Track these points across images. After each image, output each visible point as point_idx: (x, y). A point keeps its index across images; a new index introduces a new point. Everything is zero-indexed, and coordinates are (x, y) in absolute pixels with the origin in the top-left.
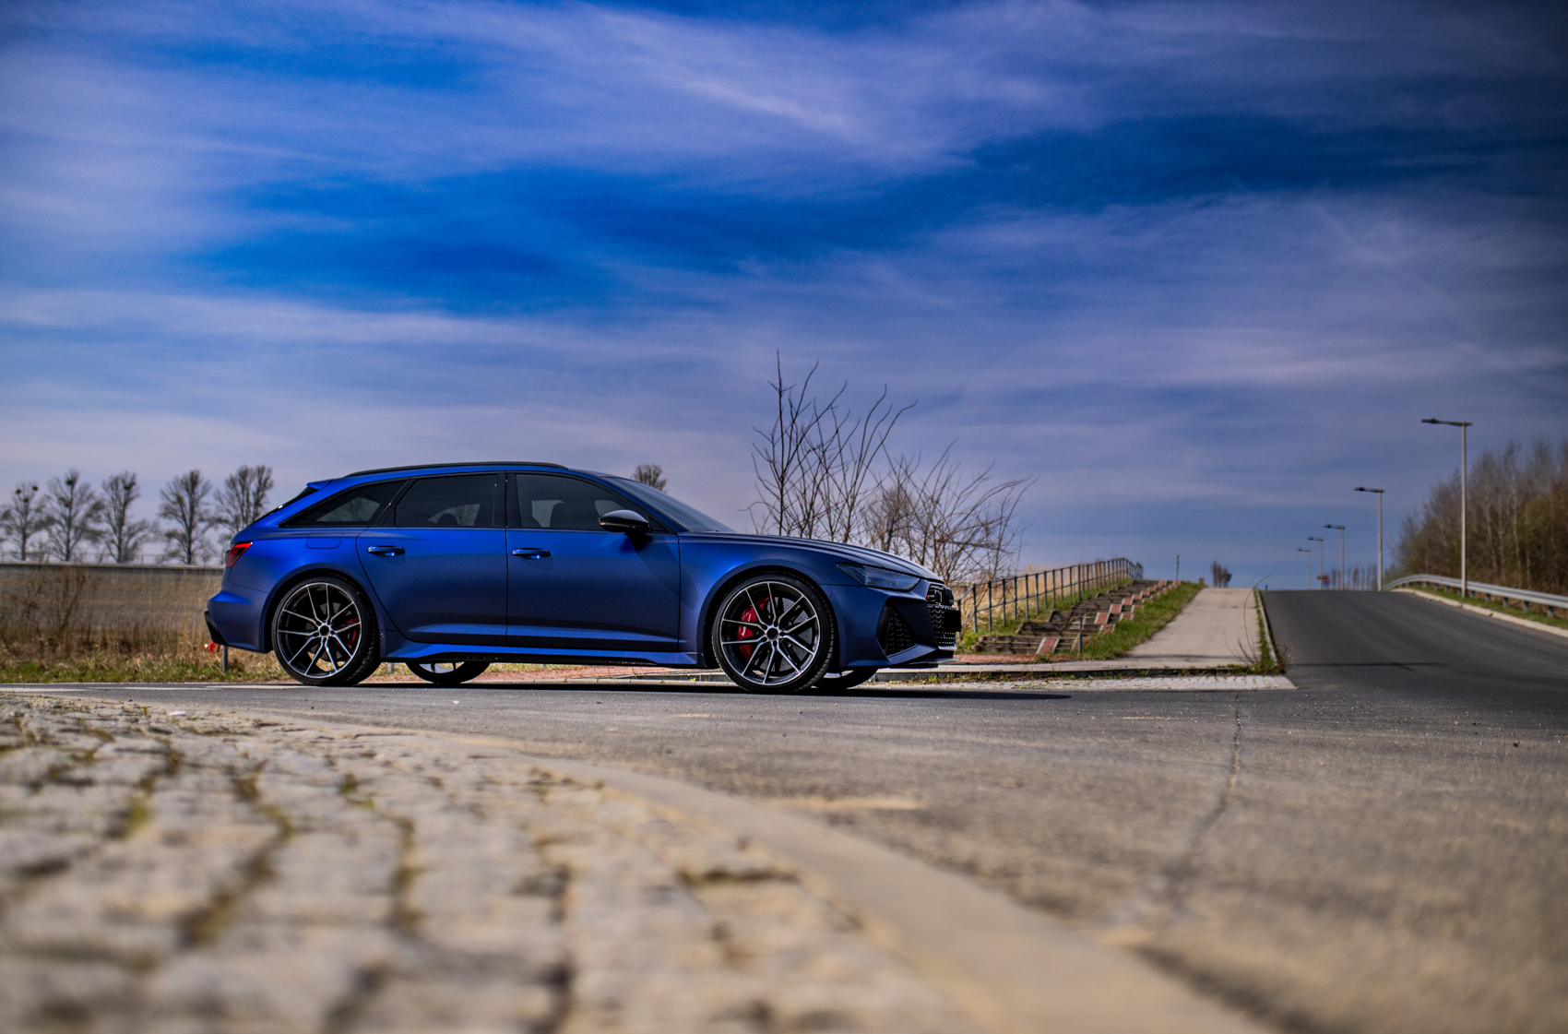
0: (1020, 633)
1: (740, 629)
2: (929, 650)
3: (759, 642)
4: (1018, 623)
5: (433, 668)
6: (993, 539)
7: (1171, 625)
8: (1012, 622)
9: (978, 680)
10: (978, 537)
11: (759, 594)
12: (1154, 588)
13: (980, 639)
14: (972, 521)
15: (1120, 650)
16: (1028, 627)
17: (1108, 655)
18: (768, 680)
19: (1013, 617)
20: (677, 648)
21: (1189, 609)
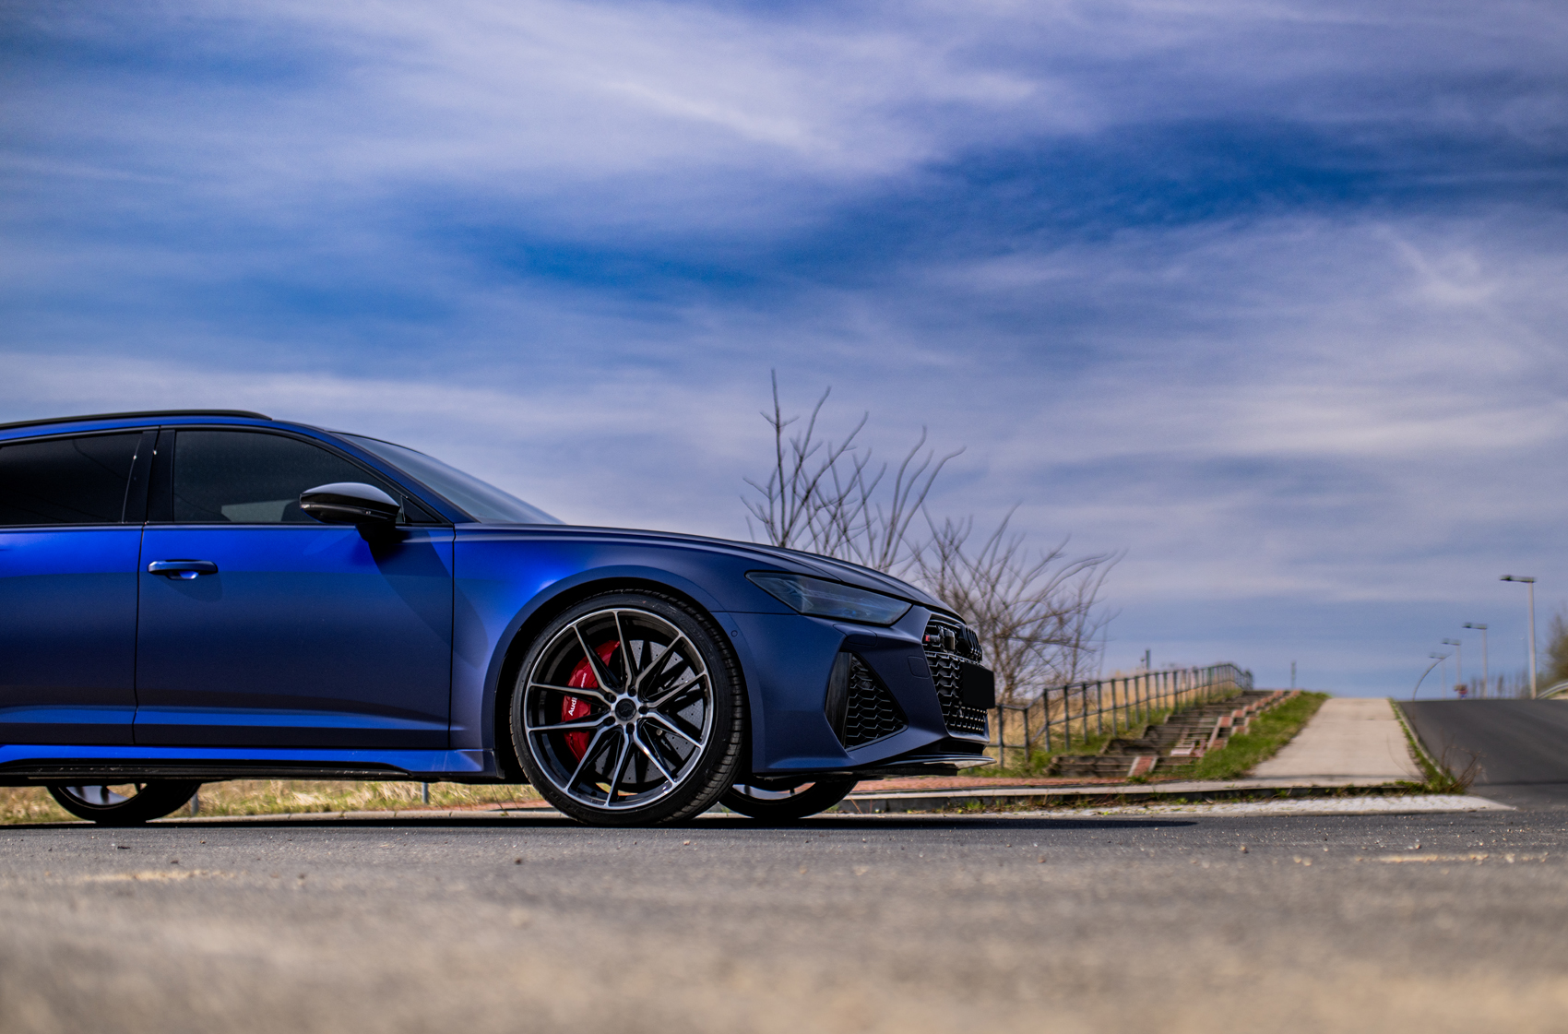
0: (1106, 752)
1: (565, 703)
2: (934, 737)
3: (600, 726)
4: (1103, 740)
5: (105, 794)
6: (1069, 630)
7: (1296, 739)
8: (1095, 739)
9: (1043, 807)
10: (1048, 629)
11: (600, 635)
12: (1270, 698)
13: (1054, 760)
14: (1042, 608)
15: (1236, 768)
16: (1116, 745)
17: (1226, 775)
18: (615, 799)
19: (1097, 733)
20: (447, 742)
21: (1315, 721)
